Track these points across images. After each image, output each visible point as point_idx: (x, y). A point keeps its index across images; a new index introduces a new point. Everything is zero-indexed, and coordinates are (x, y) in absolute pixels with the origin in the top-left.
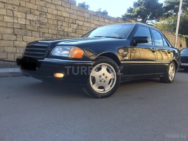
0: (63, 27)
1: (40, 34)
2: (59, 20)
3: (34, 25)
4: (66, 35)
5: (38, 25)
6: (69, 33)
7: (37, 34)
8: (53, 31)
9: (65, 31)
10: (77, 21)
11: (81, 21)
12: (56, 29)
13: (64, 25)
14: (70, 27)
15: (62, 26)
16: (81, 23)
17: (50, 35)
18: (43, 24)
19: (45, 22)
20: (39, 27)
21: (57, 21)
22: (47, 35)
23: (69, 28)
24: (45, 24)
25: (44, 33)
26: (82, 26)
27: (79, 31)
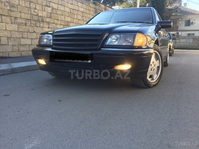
0: (36, 11)
1: (11, 19)
2: (32, 2)
3: (3, 7)
4: (41, 20)
5: (8, 8)
6: (43, 18)
7: (8, 20)
8: (26, 15)
9: (39, 15)
10: (51, 3)
11: (55, 3)
12: (29, 13)
13: (37, 8)
14: (44, 10)
15: (35, 9)
16: (55, 6)
17: (23, 20)
18: (14, 7)
19: (16, 3)
20: (9, 10)
21: (30, 3)
22: (19, 21)
23: (44, 12)
24: (16, 6)
25: (16, 18)
26: (57, 10)
27: (54, 16)
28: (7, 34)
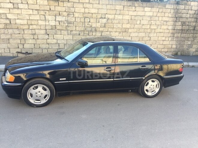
0: (90, 23)
1: (68, 32)
2: (86, 17)
3: (63, 24)
4: (93, 30)
5: (66, 25)
6: (97, 28)
7: (66, 33)
8: (80, 28)
9: (93, 26)
10: (106, 15)
11: (112, 14)
12: (83, 26)
13: (91, 22)
14: (98, 22)
15: (90, 22)
16: (111, 17)
17: (77, 32)
18: (71, 23)
19: (72, 21)
20: (67, 26)
21: (85, 19)
22: (74, 32)
23: (98, 24)
24: (72, 22)
25: (71, 31)
26: (113, 20)
27: (109, 25)
28: (64, 41)
